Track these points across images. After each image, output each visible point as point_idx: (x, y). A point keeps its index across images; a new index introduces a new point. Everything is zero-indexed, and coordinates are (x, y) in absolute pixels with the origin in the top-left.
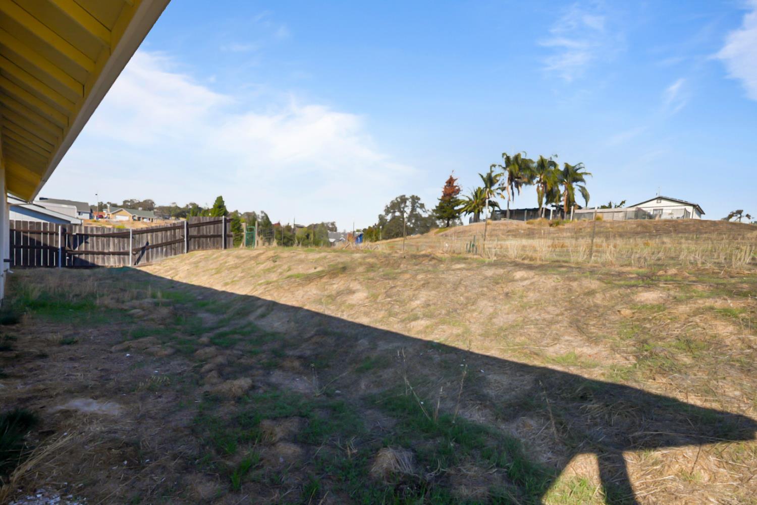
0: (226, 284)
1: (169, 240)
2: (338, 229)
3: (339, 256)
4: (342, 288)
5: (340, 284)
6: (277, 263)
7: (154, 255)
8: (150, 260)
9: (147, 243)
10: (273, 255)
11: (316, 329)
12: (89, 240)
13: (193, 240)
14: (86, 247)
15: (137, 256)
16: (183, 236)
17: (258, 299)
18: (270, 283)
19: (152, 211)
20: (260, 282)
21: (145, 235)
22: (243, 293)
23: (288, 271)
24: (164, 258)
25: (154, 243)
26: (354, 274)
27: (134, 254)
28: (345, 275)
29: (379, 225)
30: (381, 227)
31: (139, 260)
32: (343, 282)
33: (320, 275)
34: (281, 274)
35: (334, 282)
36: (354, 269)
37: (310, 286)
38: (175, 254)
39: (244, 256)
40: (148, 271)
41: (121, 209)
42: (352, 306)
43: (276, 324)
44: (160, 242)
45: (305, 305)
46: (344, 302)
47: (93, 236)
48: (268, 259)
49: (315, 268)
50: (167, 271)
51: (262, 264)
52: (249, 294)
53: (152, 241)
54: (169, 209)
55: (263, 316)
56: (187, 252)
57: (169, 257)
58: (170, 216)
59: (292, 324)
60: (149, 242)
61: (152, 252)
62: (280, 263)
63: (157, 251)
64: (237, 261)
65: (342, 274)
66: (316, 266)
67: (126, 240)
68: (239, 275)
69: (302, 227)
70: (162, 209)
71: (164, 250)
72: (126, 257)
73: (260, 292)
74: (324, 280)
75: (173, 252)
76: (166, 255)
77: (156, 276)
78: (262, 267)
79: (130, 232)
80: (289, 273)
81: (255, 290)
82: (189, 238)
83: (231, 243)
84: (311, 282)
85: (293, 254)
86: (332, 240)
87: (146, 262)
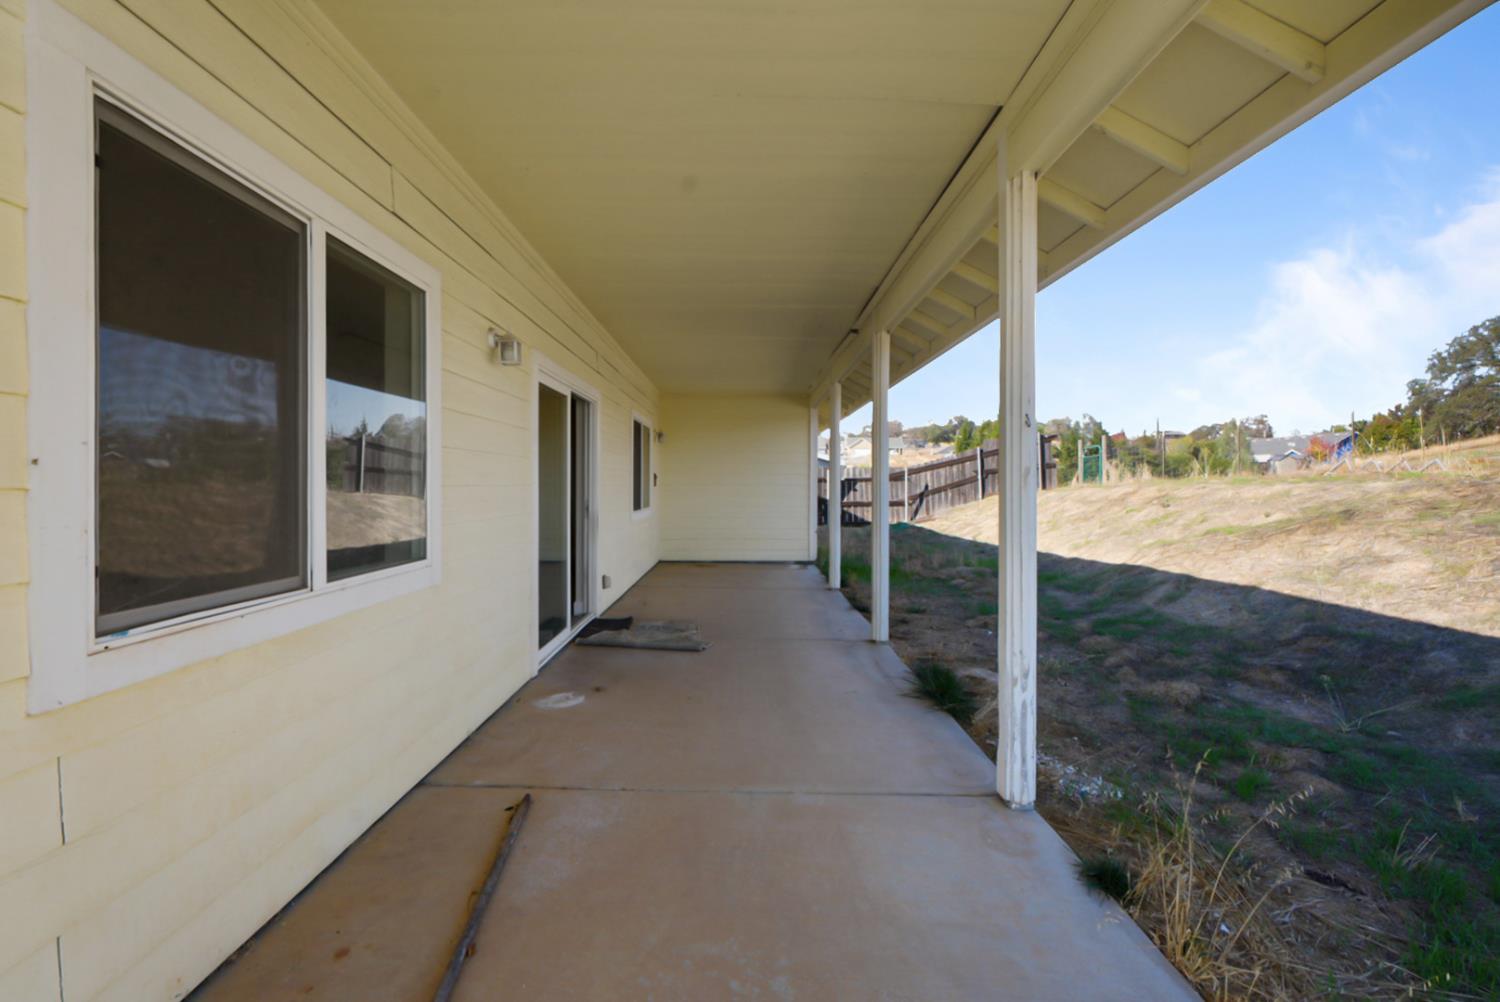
0: (1077, 547)
1: (956, 480)
2: (1274, 430)
3: (1325, 490)
4: (1351, 553)
5: (1344, 544)
6: (1171, 509)
7: (936, 504)
8: (931, 513)
9: (927, 487)
10: (1158, 494)
11: (1303, 625)
12: (858, 486)
13: (990, 476)
14: (855, 497)
15: (914, 507)
16: (976, 472)
17: (1151, 571)
18: (1170, 544)
19: (900, 438)
20: (1147, 542)
21: (923, 474)
22: (1118, 561)
23: (1202, 521)
24: (950, 508)
25: (936, 486)
26: (1380, 524)
27: (910, 505)
28: (1353, 526)
29: (1413, 407)
30: (1419, 413)
31: (916, 512)
32: (1349, 541)
33: (1285, 529)
34: (1186, 527)
35: (1324, 541)
36: (1378, 514)
37: (1263, 548)
38: (965, 501)
39: (1094, 498)
40: (933, 529)
41: (859, 439)
42: (1392, 590)
43: (1208, 614)
44: (943, 483)
45: (1264, 583)
46: (1365, 581)
47: (862, 480)
48: (1149, 502)
49: (1267, 516)
50: (960, 529)
51: (1139, 511)
52: (1131, 562)
53: (933, 482)
54: (924, 432)
55: (1170, 599)
56: (983, 497)
57: (957, 506)
58: (926, 442)
59: (1245, 614)
60: (930, 484)
61: (933, 499)
62: (1179, 509)
63: (940, 498)
64: (1083, 508)
65: (1342, 524)
66: (1269, 510)
67: (899, 483)
68: (1098, 531)
69: (1177, 436)
70: (914, 432)
71: (950, 495)
72: (901, 508)
73: (1154, 559)
74: (1300, 537)
75: (962, 498)
76: (953, 504)
77: (946, 537)
78: (1140, 516)
79: (904, 472)
80: (1206, 527)
81: (1140, 555)
82: (985, 473)
83: (1055, 479)
84: (1264, 542)
85: (1201, 491)
86: (1262, 458)
87: (925, 515)
